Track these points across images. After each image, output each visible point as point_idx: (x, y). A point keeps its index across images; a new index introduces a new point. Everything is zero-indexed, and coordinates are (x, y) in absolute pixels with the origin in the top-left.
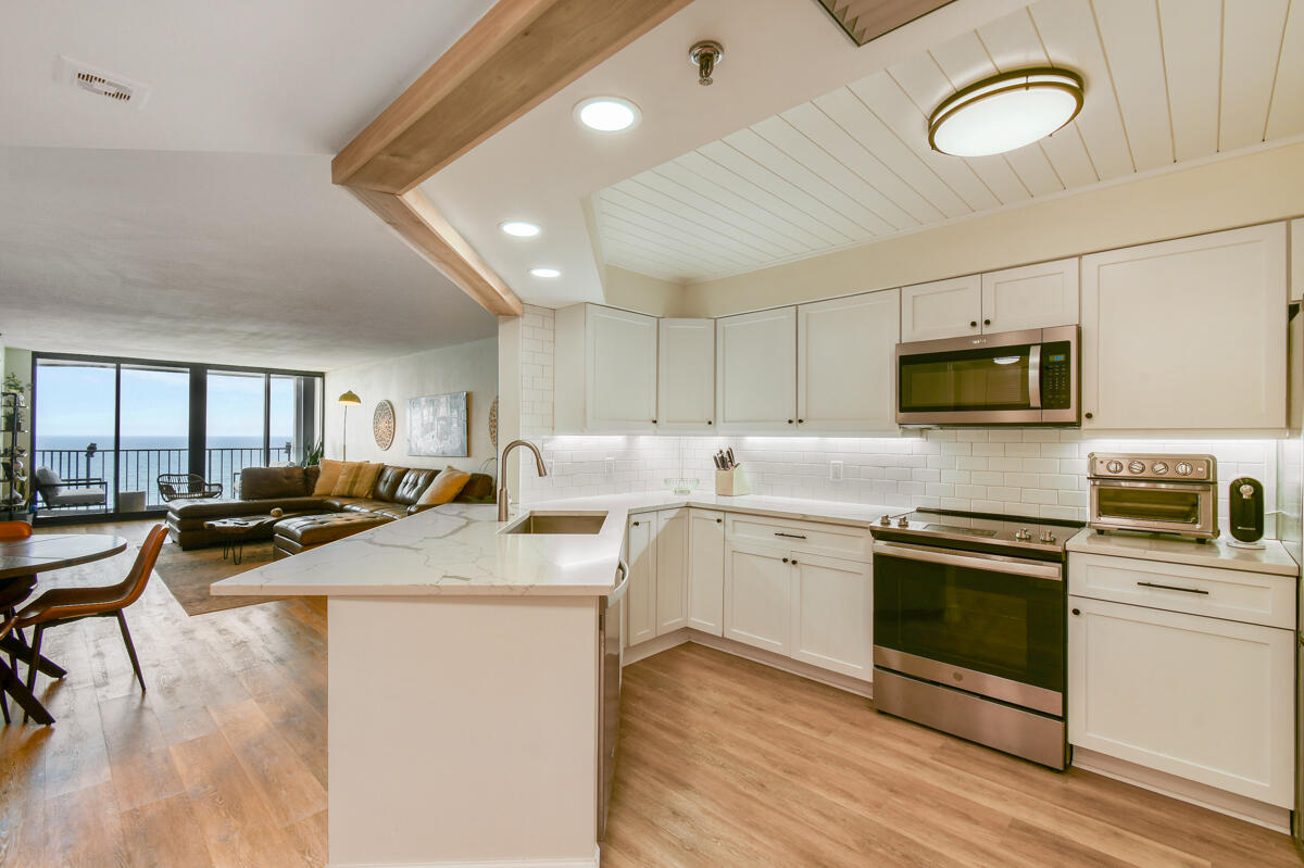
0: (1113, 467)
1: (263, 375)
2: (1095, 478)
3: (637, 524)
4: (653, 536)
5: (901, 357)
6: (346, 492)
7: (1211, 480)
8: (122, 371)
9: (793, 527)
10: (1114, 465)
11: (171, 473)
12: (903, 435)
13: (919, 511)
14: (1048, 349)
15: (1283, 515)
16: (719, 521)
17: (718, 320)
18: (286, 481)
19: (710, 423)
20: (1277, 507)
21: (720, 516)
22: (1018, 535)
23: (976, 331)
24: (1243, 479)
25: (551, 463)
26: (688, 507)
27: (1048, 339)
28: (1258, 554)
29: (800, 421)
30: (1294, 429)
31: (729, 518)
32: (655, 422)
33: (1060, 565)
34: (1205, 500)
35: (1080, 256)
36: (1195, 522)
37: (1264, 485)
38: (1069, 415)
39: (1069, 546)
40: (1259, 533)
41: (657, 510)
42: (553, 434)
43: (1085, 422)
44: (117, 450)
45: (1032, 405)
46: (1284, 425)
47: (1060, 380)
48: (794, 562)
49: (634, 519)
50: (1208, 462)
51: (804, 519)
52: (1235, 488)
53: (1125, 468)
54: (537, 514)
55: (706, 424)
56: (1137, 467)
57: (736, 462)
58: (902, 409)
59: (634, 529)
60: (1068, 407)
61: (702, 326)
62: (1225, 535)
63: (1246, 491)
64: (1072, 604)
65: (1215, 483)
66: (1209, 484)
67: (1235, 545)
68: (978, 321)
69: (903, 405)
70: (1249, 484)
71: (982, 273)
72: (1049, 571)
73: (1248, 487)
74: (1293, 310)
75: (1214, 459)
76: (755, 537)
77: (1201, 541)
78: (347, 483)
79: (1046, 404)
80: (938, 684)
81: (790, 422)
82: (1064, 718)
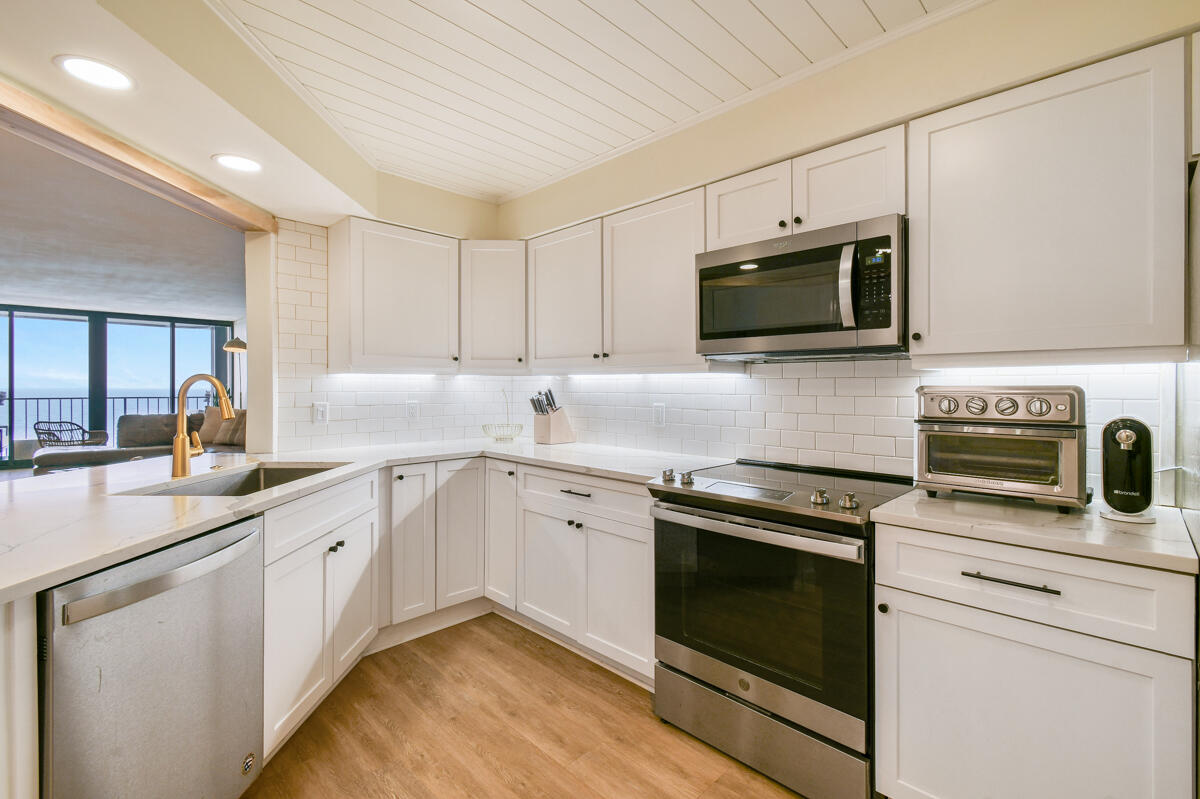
0: (945, 405)
1: (168, 324)
2: (924, 421)
3: (401, 477)
4: (430, 491)
5: (701, 270)
6: (227, 439)
7: (1076, 423)
8: (15, 319)
9: (583, 482)
10: (946, 403)
11: (63, 420)
12: (711, 370)
13: (740, 462)
14: (864, 248)
15: (1184, 472)
16: (511, 473)
17: (530, 242)
18: (166, 429)
19: (520, 360)
20: (1176, 462)
21: (512, 467)
22: (812, 499)
23: (787, 232)
24: (1123, 421)
25: (324, 406)
26: (483, 456)
27: (865, 235)
28: (1142, 530)
29: (605, 355)
30: (1195, 345)
31: (521, 471)
32: (456, 359)
33: (861, 542)
34: (1068, 451)
35: (906, 122)
36: (1055, 483)
37: (1153, 430)
38: (889, 336)
39: (876, 514)
40: (1146, 499)
41: (436, 461)
42: (328, 373)
43: (914, 347)
44: (11, 399)
45: (845, 325)
46: (1181, 341)
47: (879, 289)
48: (579, 526)
49: (397, 472)
50: (1072, 397)
51: (588, 473)
52: (1110, 434)
53: (962, 406)
54: (266, 467)
55: (517, 361)
56: (976, 405)
57: (558, 406)
58: (704, 335)
59: (397, 484)
60: (887, 324)
61: (512, 249)
62: (1098, 501)
63: (1126, 438)
64: (881, 596)
65: (1082, 427)
66: (1074, 428)
67: (1109, 516)
68: (789, 220)
69: (705, 331)
70: (1130, 428)
71: (792, 158)
72: (848, 550)
73: (1129, 432)
74: (1191, 168)
75: (1080, 392)
76: (543, 495)
77: (1065, 510)
78: (228, 430)
79: (860, 321)
80: (723, 692)
81: (596, 356)
82: (869, 756)
